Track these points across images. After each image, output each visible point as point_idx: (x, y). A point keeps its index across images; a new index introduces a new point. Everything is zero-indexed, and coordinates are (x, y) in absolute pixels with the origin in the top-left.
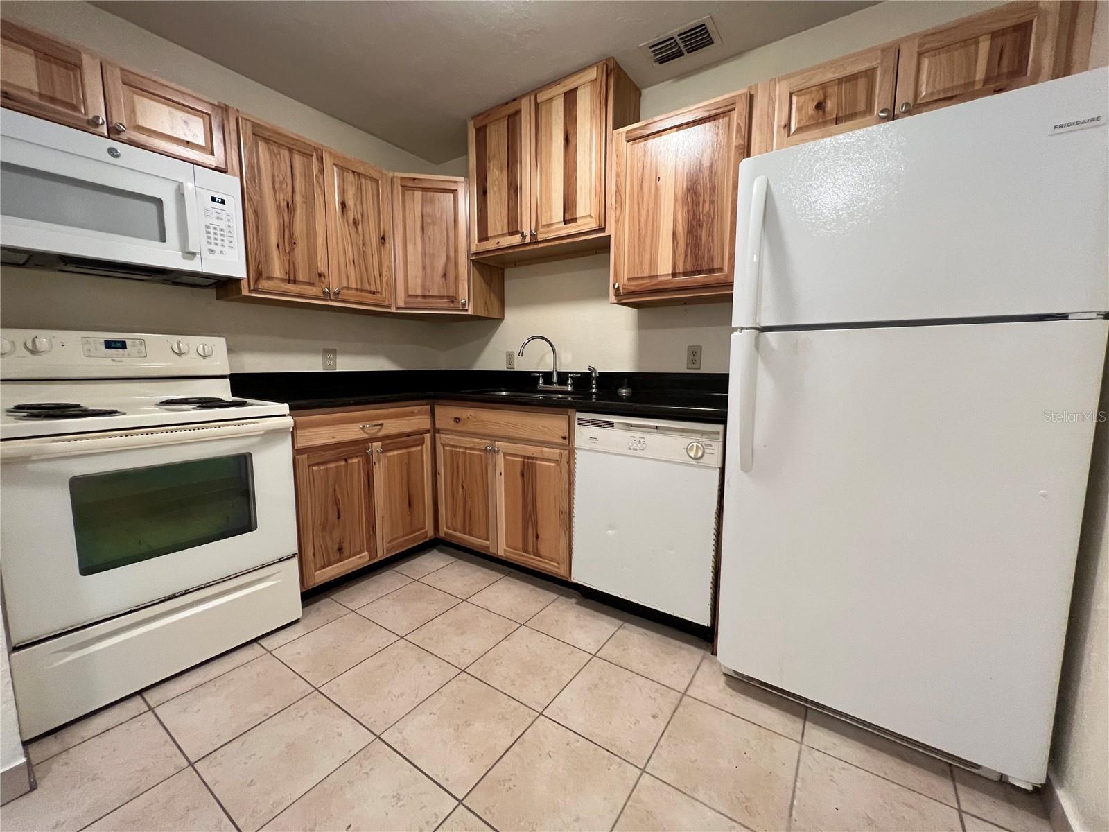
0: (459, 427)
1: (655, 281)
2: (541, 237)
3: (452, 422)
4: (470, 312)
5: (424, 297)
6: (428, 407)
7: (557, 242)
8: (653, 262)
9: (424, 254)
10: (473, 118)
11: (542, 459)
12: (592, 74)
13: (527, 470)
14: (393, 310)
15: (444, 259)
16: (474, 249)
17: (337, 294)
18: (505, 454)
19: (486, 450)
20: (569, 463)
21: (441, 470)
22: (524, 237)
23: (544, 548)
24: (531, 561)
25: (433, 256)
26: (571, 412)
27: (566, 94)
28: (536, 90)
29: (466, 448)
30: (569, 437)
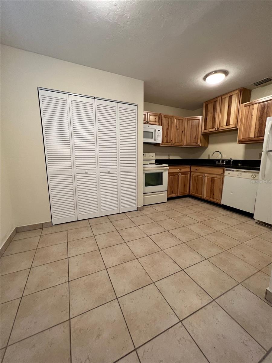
0: (197, 171)
1: (249, 139)
2: (220, 129)
3: (195, 170)
4: (200, 146)
5: (190, 143)
6: (190, 167)
7: (224, 130)
8: (249, 134)
9: (191, 134)
10: (205, 102)
11: (216, 178)
12: (237, 92)
13: (212, 180)
14: (183, 146)
15: (195, 134)
16: (202, 132)
17: (174, 144)
18: (207, 177)
19: (203, 176)
20: (223, 179)
21: (191, 180)
22: (216, 129)
23: (215, 197)
24: (212, 200)
25: (193, 134)
26: (224, 168)
27: (229, 96)
28: (222, 96)
29: (198, 175)
30: (223, 173)
